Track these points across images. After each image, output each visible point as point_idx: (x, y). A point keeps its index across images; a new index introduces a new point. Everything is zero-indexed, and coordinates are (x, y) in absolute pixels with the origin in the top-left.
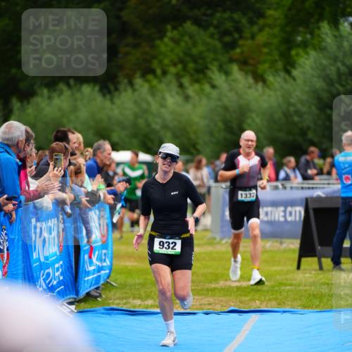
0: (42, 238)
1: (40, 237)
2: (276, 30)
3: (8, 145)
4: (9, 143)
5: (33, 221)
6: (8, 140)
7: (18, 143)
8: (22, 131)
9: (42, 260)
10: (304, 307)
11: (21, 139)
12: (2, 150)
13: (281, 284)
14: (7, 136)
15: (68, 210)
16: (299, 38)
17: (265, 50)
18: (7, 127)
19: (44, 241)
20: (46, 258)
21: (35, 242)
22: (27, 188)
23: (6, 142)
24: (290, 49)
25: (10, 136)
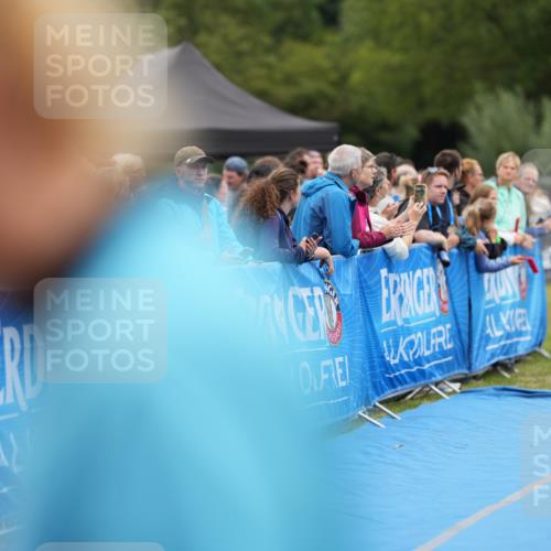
0: (397, 294)
1: (394, 292)
3: (339, 176)
4: (340, 173)
5: (384, 272)
6: (339, 169)
7: (351, 173)
8: (357, 158)
9: (400, 323)
11: (355, 167)
12: (331, 182)
14: (337, 165)
18: (338, 153)
19: (401, 298)
20: (406, 321)
21: (388, 300)
22: (367, 229)
23: (336, 172)
25: (341, 164)
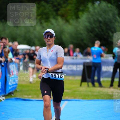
2: (73, 5)
10: (83, 99)
13: (75, 91)
15: (3, 64)
16: (81, 8)
17: (70, 12)
24: (78, 12)
